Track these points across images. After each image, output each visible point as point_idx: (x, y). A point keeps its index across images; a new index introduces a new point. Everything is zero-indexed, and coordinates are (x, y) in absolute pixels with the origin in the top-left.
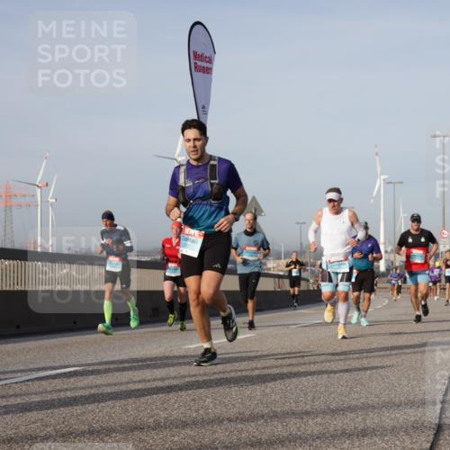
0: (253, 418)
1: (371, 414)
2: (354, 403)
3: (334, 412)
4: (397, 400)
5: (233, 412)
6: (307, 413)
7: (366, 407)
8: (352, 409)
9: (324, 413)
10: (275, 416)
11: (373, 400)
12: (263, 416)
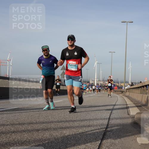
0: (61, 122)
1: (91, 121)
2: (87, 118)
3: (82, 121)
4: (98, 118)
5: (56, 120)
6: (75, 121)
7: (90, 120)
8: (86, 120)
9: (79, 121)
10: (67, 121)
11: (91, 118)
12: (63, 121)
